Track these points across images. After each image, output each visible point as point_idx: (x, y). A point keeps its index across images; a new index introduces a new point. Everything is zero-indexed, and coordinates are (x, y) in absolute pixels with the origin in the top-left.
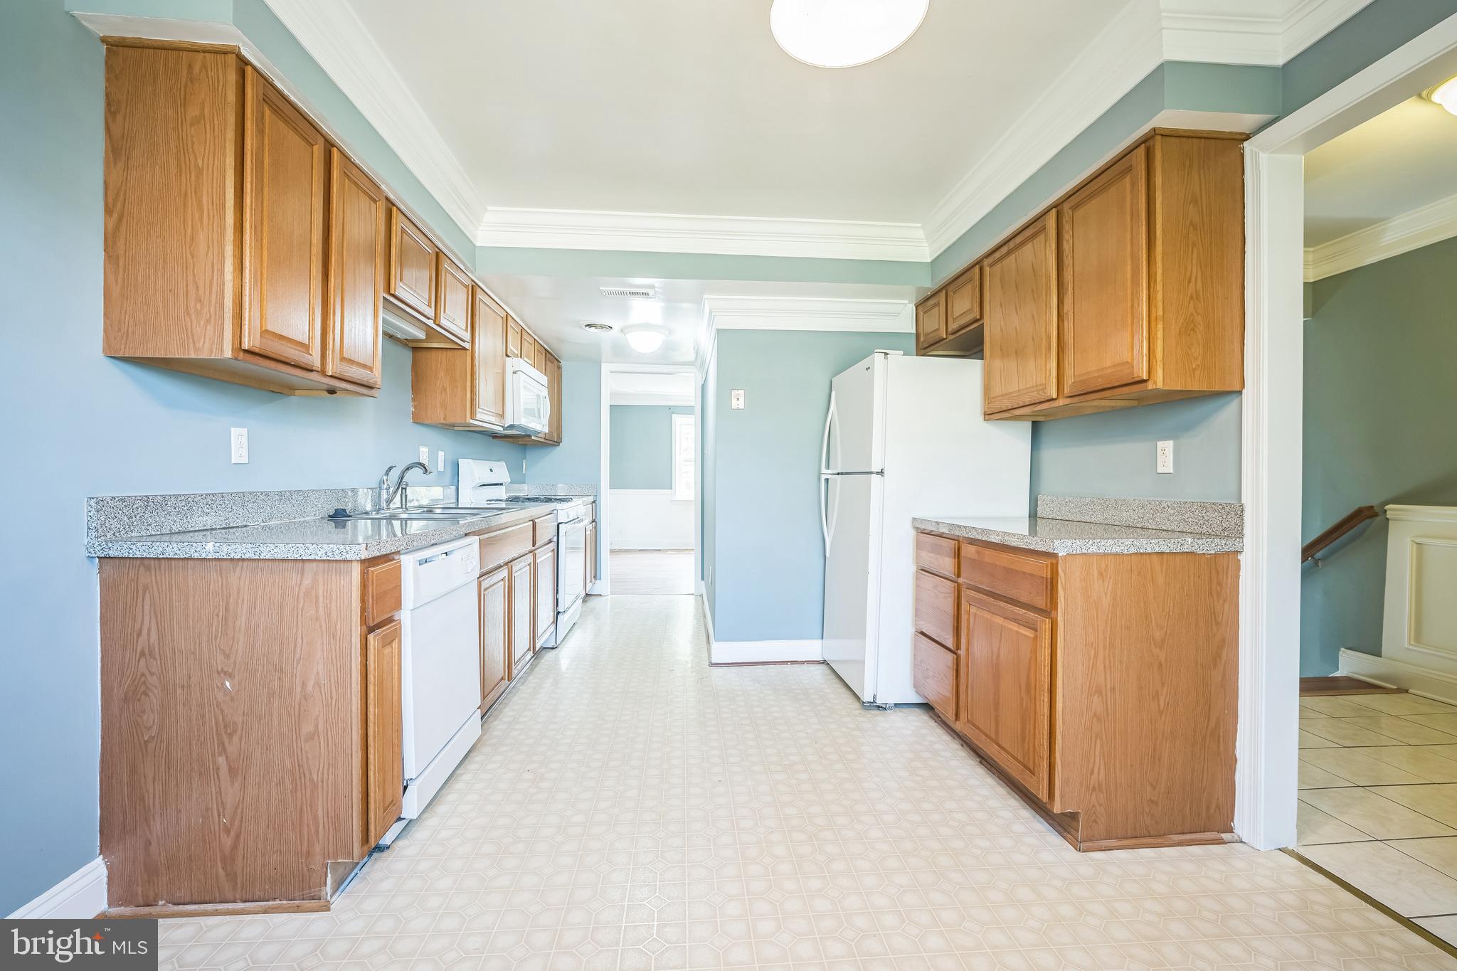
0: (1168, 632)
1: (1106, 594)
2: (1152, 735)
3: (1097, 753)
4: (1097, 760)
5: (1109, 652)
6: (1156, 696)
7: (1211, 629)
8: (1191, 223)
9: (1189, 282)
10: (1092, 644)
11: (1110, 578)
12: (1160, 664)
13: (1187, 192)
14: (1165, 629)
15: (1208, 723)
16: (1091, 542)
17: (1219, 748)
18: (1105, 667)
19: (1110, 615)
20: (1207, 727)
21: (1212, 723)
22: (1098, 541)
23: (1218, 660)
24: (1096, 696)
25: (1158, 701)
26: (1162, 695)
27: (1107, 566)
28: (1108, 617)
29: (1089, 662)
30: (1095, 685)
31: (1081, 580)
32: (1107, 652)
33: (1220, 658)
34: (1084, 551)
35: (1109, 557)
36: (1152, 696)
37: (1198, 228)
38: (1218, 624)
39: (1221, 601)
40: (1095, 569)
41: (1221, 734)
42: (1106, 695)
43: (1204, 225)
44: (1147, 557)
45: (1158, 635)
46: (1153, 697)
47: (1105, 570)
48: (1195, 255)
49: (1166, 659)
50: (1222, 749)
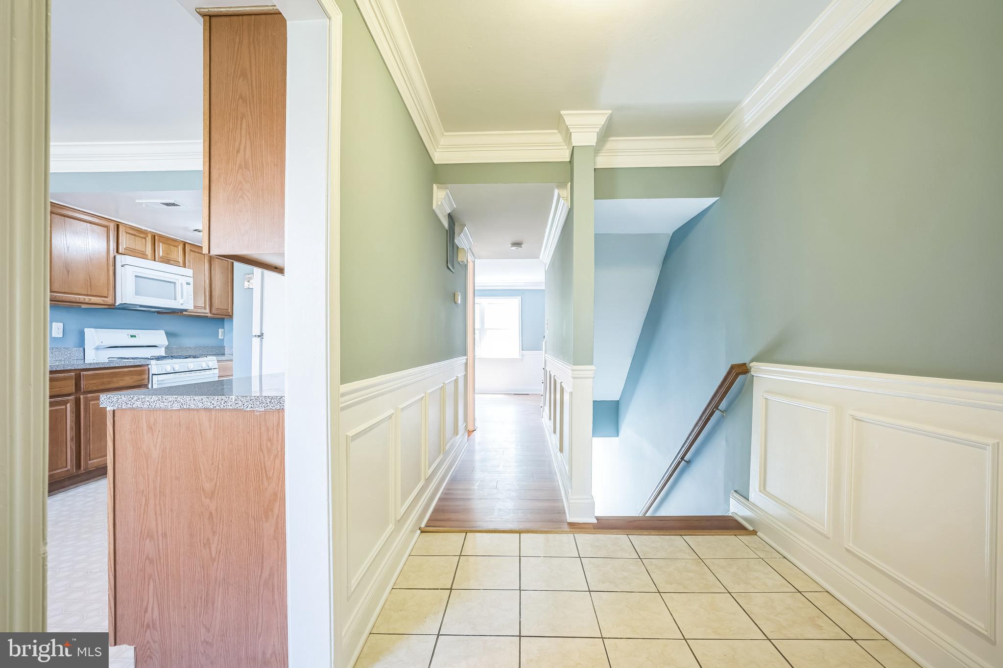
0: (218, 484)
1: (155, 446)
2: (204, 580)
3: (151, 594)
4: (151, 600)
5: (160, 500)
6: (207, 544)
7: (262, 483)
8: (241, 97)
9: (238, 151)
10: (143, 491)
11: (159, 431)
12: (211, 513)
13: (237, 67)
14: (214, 482)
15: (262, 572)
16: (135, 398)
17: (273, 597)
18: (156, 513)
19: (159, 466)
20: (261, 576)
21: (266, 573)
22: (143, 396)
23: (270, 513)
24: (148, 540)
25: (210, 548)
26: (213, 543)
27: (155, 420)
28: (157, 467)
29: (140, 508)
30: (146, 531)
31: (131, 432)
32: (158, 501)
33: (272, 511)
34: (129, 406)
35: (158, 412)
36: (204, 543)
37: (248, 101)
38: (268, 478)
39: (272, 457)
40: (145, 423)
41: (276, 584)
42: (158, 540)
43: (253, 96)
44: (196, 412)
45: (208, 486)
46: (205, 545)
47: (154, 424)
48: (244, 126)
49: (216, 509)
50: (276, 597)
